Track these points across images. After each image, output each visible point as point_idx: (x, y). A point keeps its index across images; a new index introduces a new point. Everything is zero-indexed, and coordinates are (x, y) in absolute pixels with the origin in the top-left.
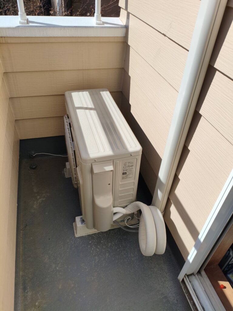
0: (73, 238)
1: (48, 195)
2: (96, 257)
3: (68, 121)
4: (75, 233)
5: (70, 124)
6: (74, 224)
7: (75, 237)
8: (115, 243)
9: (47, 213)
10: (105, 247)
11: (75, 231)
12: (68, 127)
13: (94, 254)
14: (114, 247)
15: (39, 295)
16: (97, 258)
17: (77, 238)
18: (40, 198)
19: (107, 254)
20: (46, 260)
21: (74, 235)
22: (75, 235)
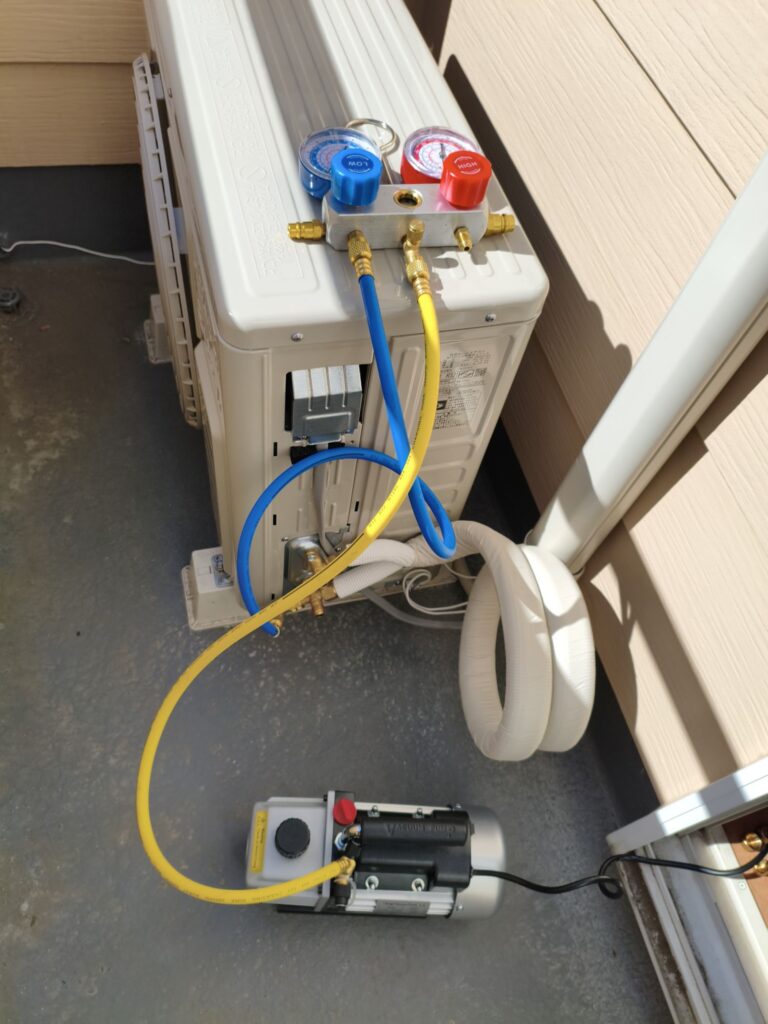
0: (180, 634)
1: (75, 437)
2: (276, 719)
3: (150, 86)
4: (190, 614)
5: (162, 104)
6: (184, 572)
7: (188, 628)
8: (353, 663)
9: (67, 520)
10: (314, 678)
11: (189, 604)
12: (151, 125)
13: (265, 707)
14: (349, 678)
15: (32, 872)
16: (279, 724)
17: (196, 633)
18: (37, 450)
19: (319, 706)
20: (64, 724)
21: (185, 620)
22: (191, 621)
